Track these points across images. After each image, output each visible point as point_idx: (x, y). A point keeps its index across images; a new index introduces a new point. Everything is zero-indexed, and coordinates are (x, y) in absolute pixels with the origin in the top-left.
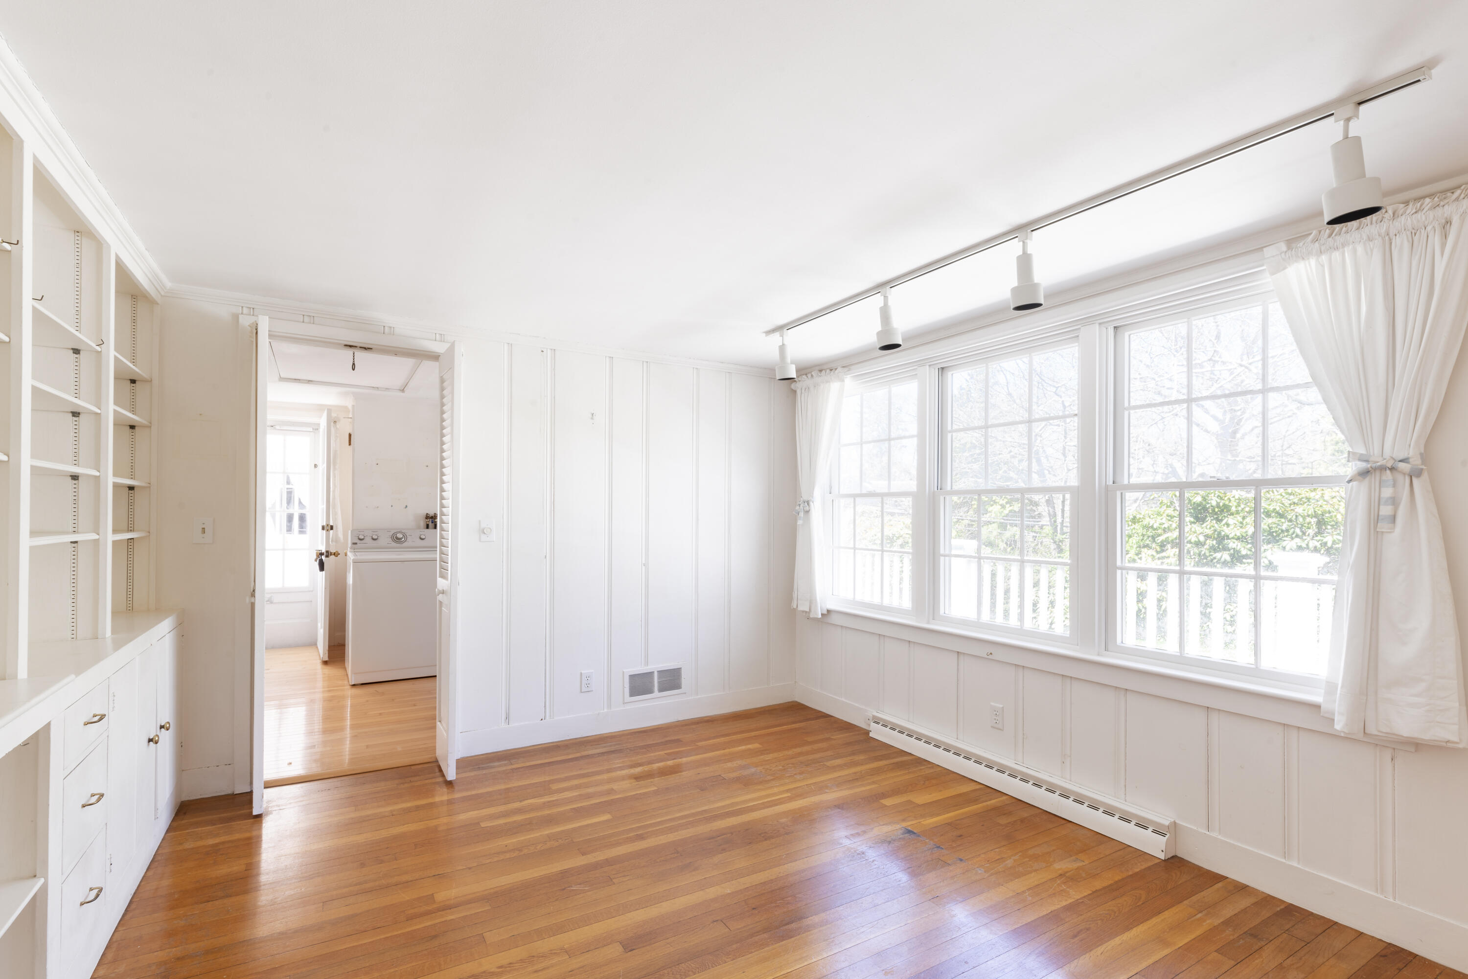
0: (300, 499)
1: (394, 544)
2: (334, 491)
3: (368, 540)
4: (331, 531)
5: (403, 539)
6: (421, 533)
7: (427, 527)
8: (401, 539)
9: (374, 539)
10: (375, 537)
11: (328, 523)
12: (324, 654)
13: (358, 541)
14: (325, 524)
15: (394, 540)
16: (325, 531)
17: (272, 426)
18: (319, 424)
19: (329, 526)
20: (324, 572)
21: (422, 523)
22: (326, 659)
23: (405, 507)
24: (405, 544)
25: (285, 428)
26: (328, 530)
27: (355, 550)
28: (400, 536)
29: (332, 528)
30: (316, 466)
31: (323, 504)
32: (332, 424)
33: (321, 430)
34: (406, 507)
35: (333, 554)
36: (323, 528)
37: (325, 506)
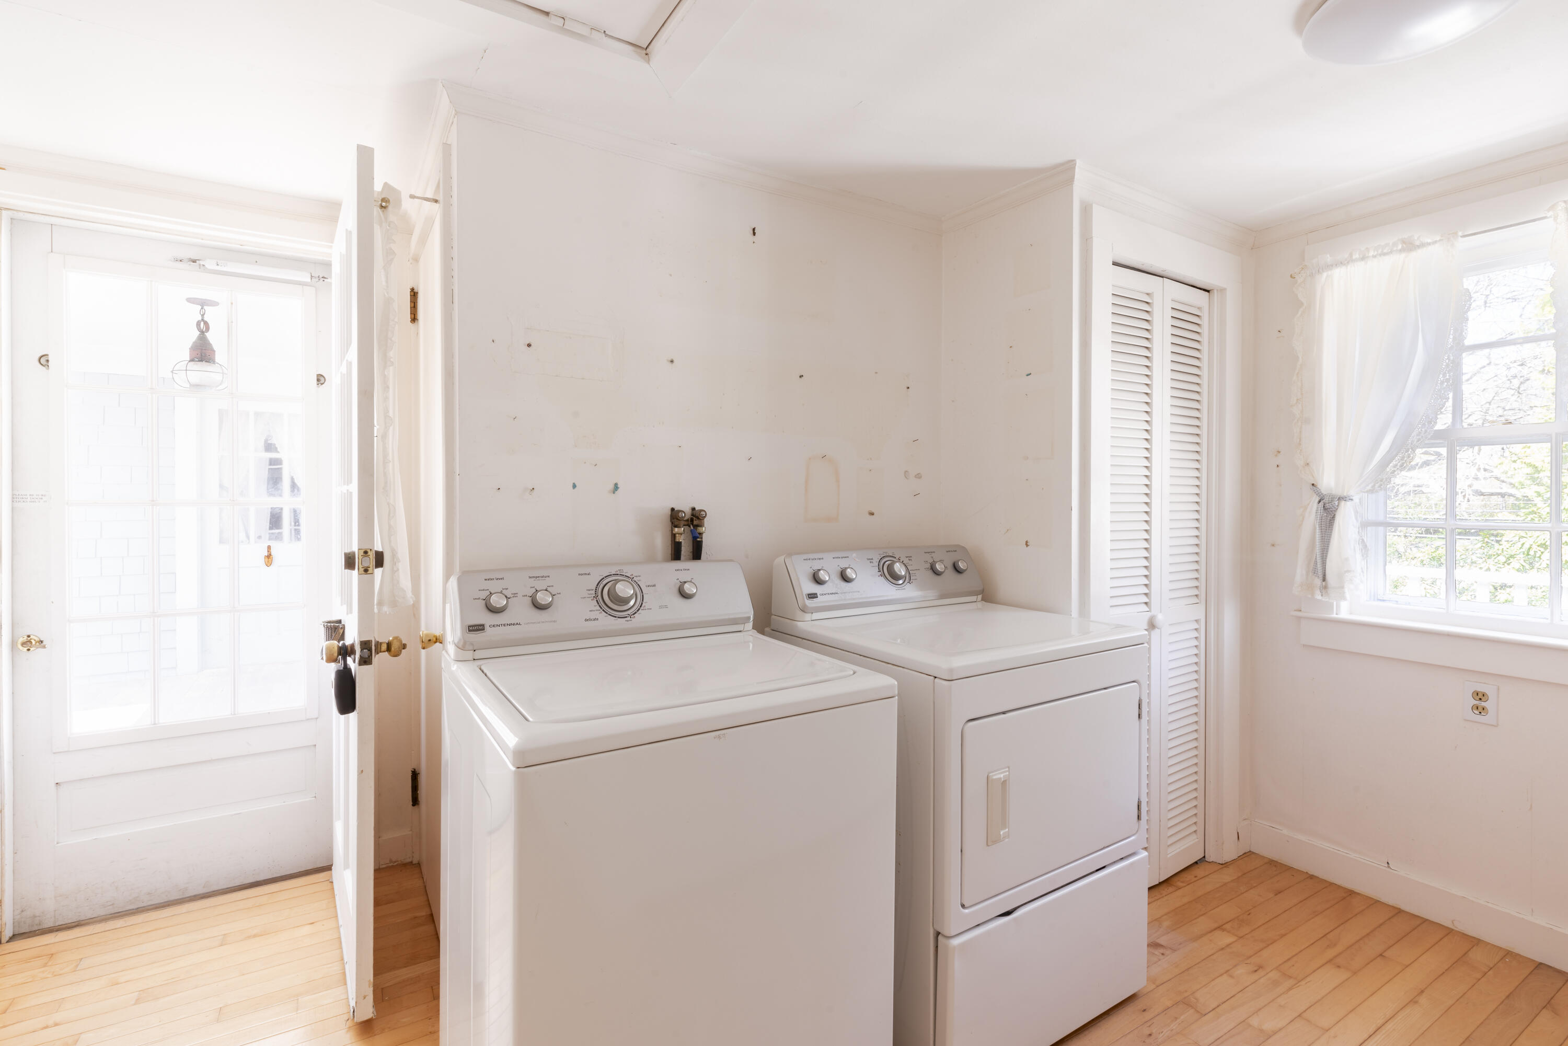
0: (292, 479)
1: (606, 622)
2: (384, 437)
3: (520, 611)
4: (378, 572)
5: (632, 603)
6: (683, 577)
7: (676, 554)
8: (625, 601)
9: (538, 606)
10: (543, 598)
11: (366, 547)
12: (360, 997)
13: (486, 619)
14: (355, 548)
15: (604, 606)
16: (355, 573)
17: (194, 261)
18: (328, 265)
19: (372, 555)
20: (353, 716)
21: (661, 543)
22: (368, 1012)
23: (612, 487)
24: (641, 619)
25: (231, 267)
26: (366, 571)
27: (479, 654)
28: (624, 589)
29: (379, 560)
30: (320, 379)
31: (349, 482)
32: (377, 211)
33: (335, 279)
34: (616, 487)
35: (384, 647)
36: (350, 562)
37: (354, 487)
